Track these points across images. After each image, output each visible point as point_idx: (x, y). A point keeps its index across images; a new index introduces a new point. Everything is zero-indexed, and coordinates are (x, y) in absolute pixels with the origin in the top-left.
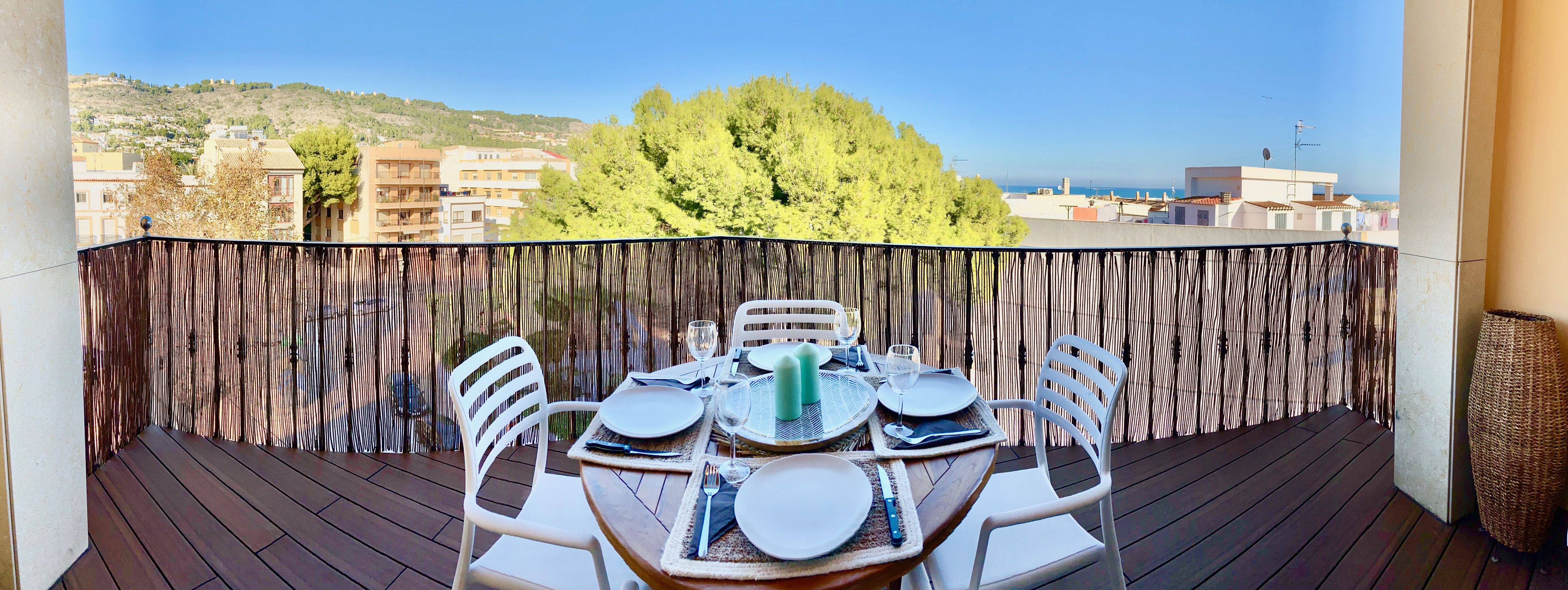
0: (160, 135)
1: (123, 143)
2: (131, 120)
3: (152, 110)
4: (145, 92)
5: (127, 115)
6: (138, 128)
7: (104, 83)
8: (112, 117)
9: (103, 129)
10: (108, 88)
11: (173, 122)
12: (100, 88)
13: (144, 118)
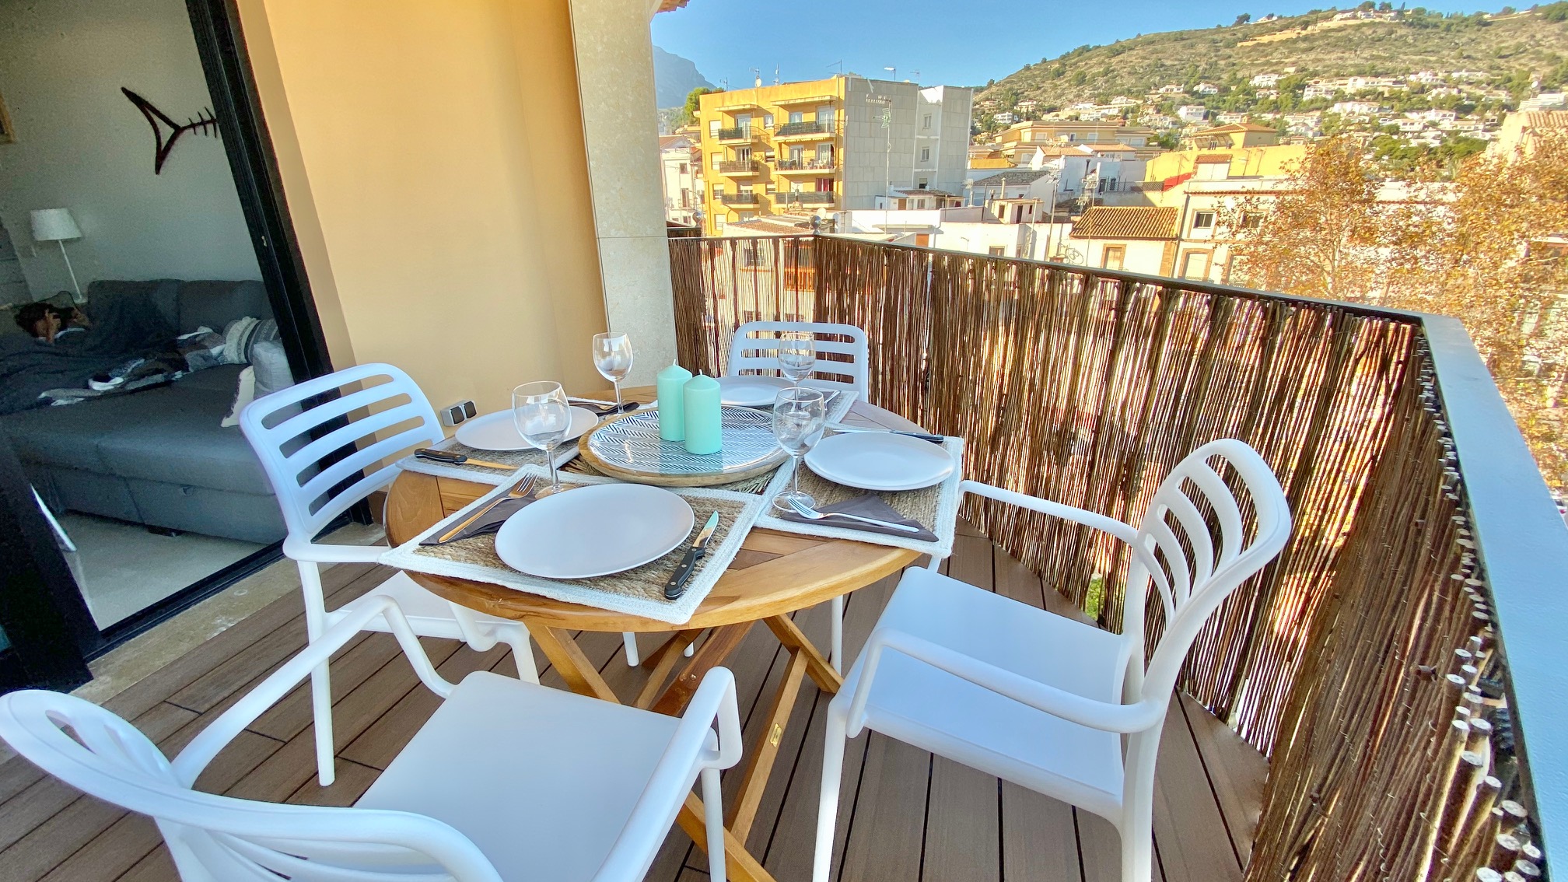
0: (1441, 108)
1: (1352, 128)
2: (1384, 84)
3: (1436, 62)
4: (1428, 30)
5: (1377, 75)
6: (1395, 97)
7: (1342, 23)
8: (1342, 82)
9: (1318, 104)
10: (1349, 31)
11: (1481, 82)
12: (1332, 34)
13: (1412, 78)
